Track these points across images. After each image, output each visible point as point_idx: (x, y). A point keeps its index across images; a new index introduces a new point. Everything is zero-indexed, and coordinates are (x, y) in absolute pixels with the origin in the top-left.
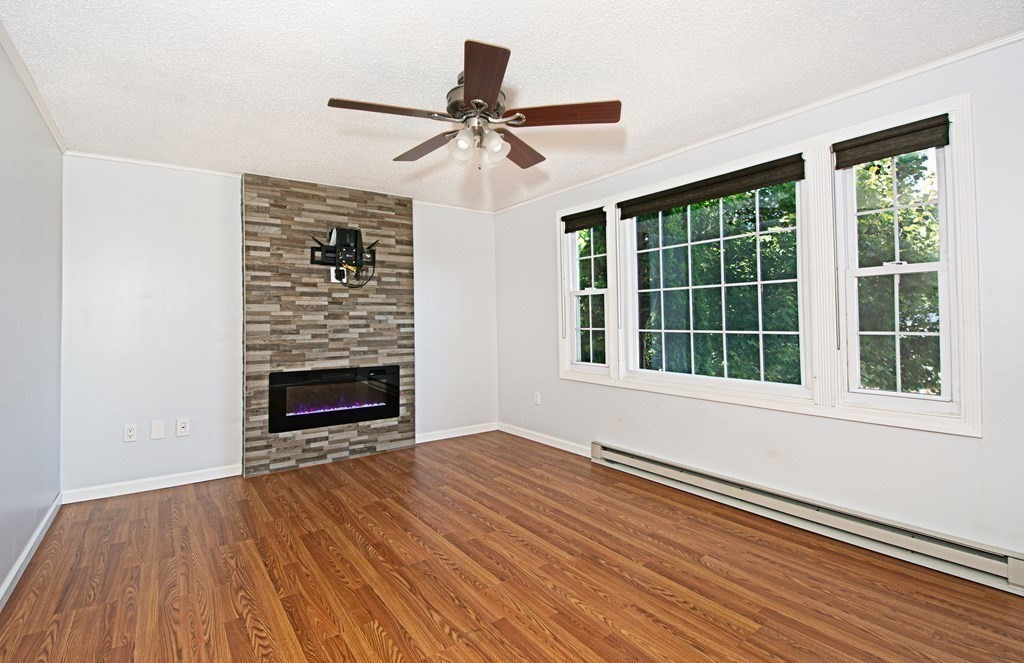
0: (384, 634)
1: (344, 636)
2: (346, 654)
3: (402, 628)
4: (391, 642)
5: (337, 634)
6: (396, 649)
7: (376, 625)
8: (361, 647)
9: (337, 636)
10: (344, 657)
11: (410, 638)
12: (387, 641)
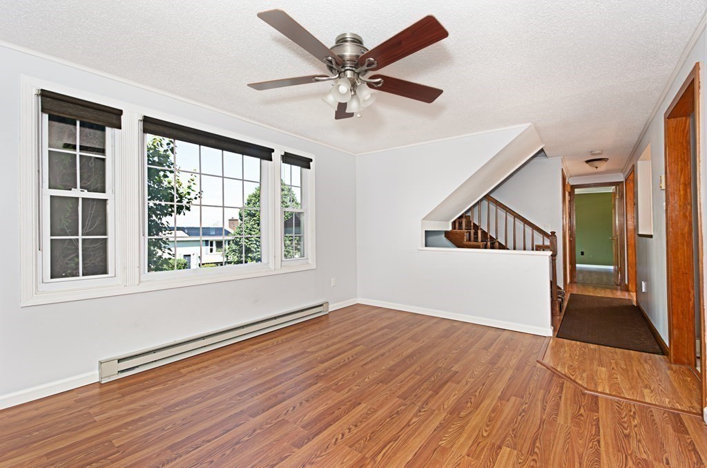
0: (447, 435)
1: (465, 451)
2: (476, 444)
3: (435, 430)
4: (450, 430)
5: (467, 457)
6: (453, 426)
7: (443, 442)
8: (465, 440)
9: (468, 456)
10: (478, 444)
11: (440, 424)
12: (451, 432)
